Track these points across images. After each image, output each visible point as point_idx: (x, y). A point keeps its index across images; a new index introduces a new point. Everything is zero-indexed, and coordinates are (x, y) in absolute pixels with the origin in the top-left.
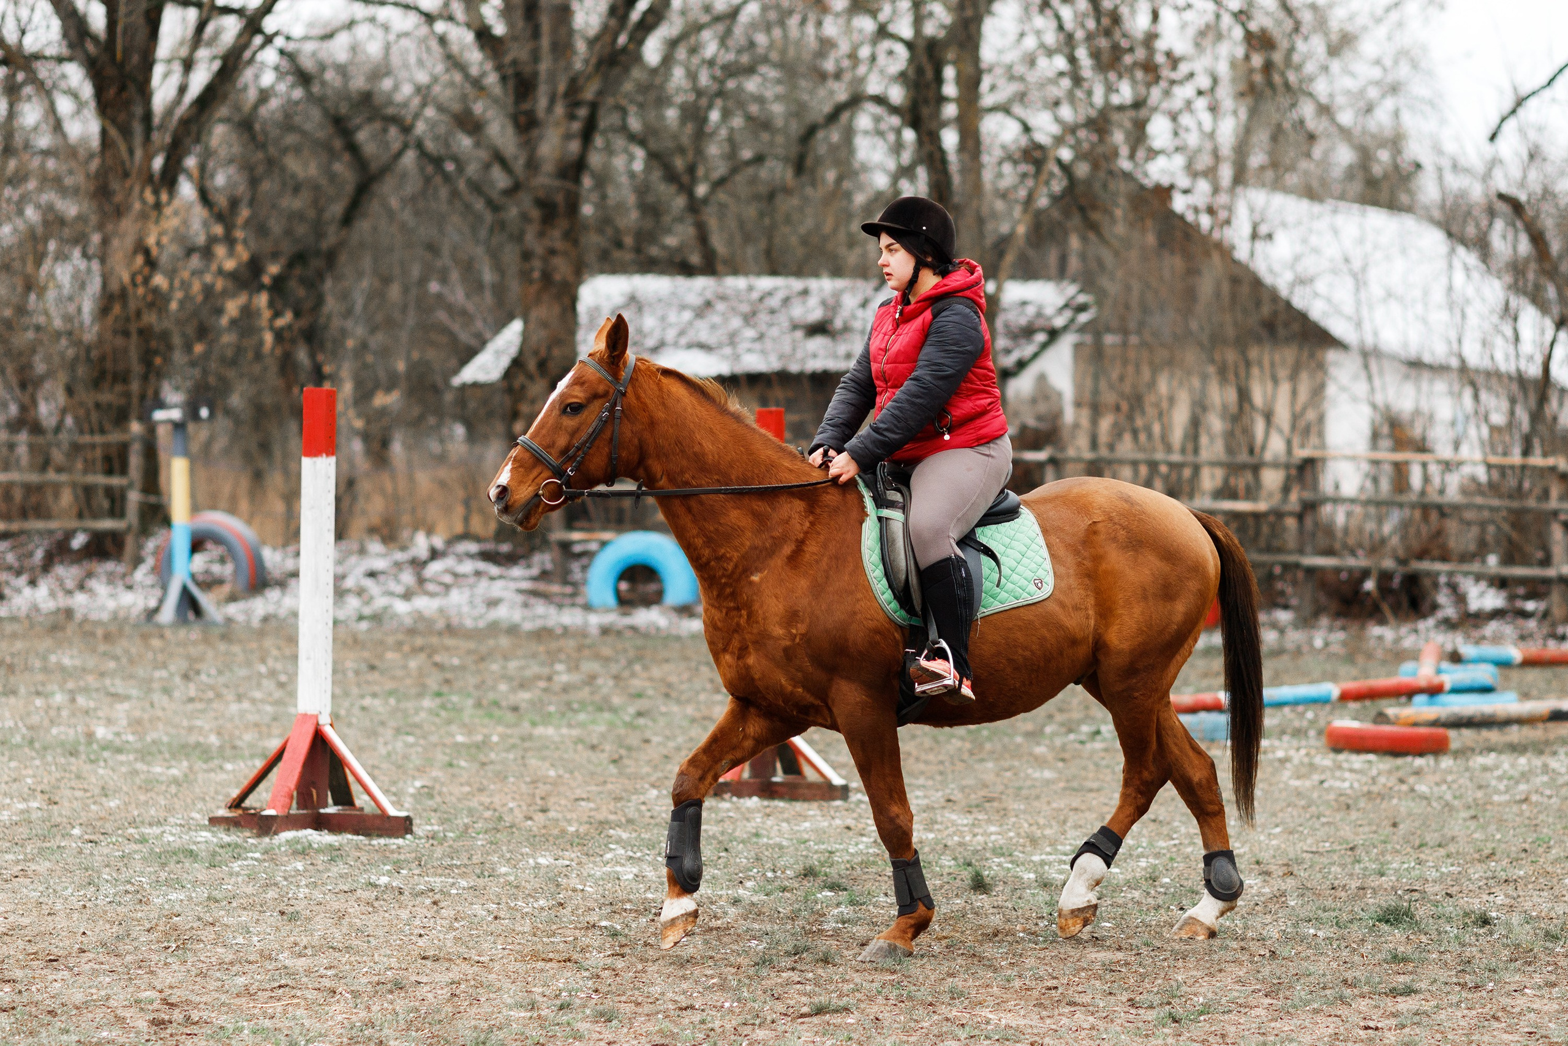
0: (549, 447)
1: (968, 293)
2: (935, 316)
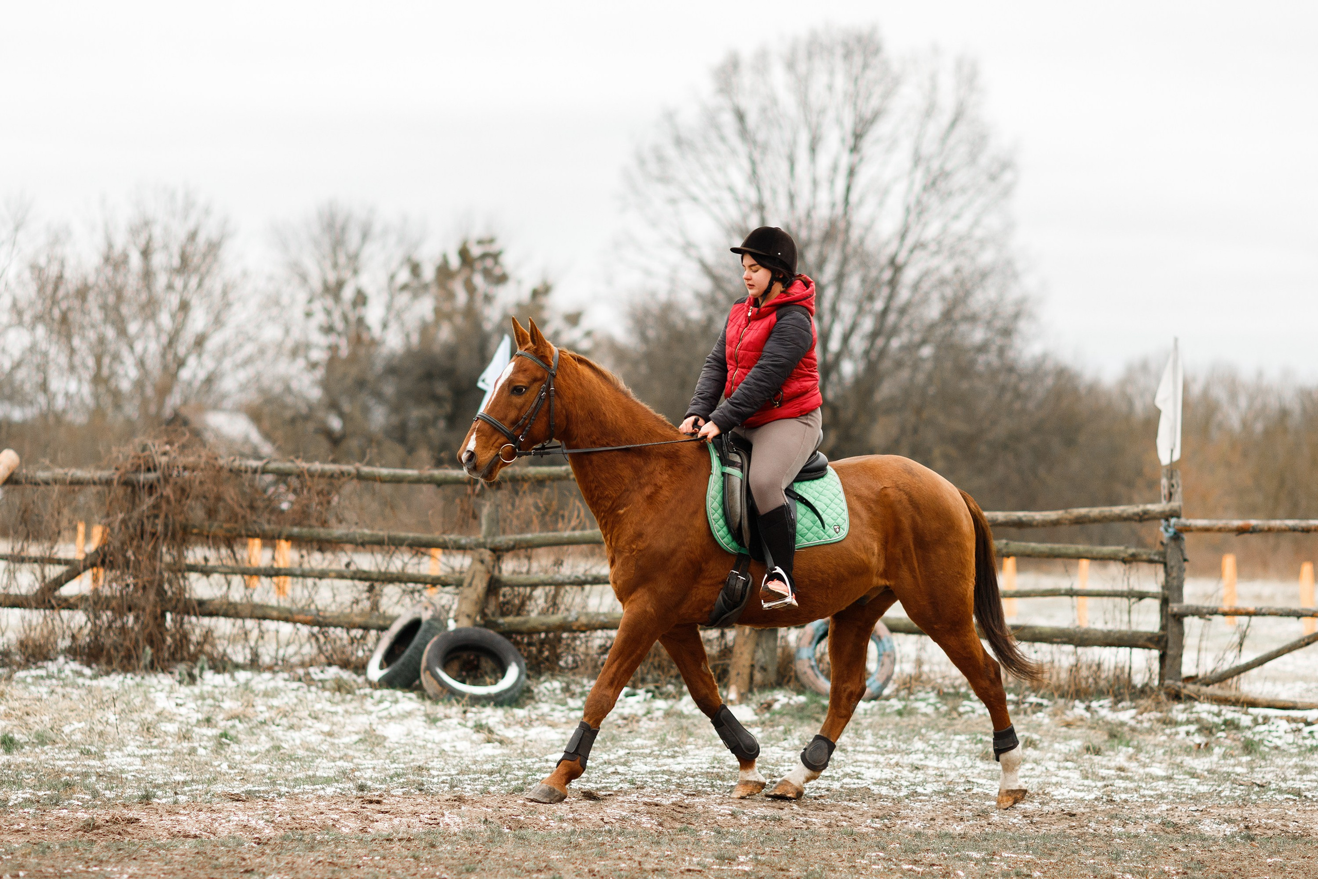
0: (502, 420)
1: (804, 303)
2: (778, 319)
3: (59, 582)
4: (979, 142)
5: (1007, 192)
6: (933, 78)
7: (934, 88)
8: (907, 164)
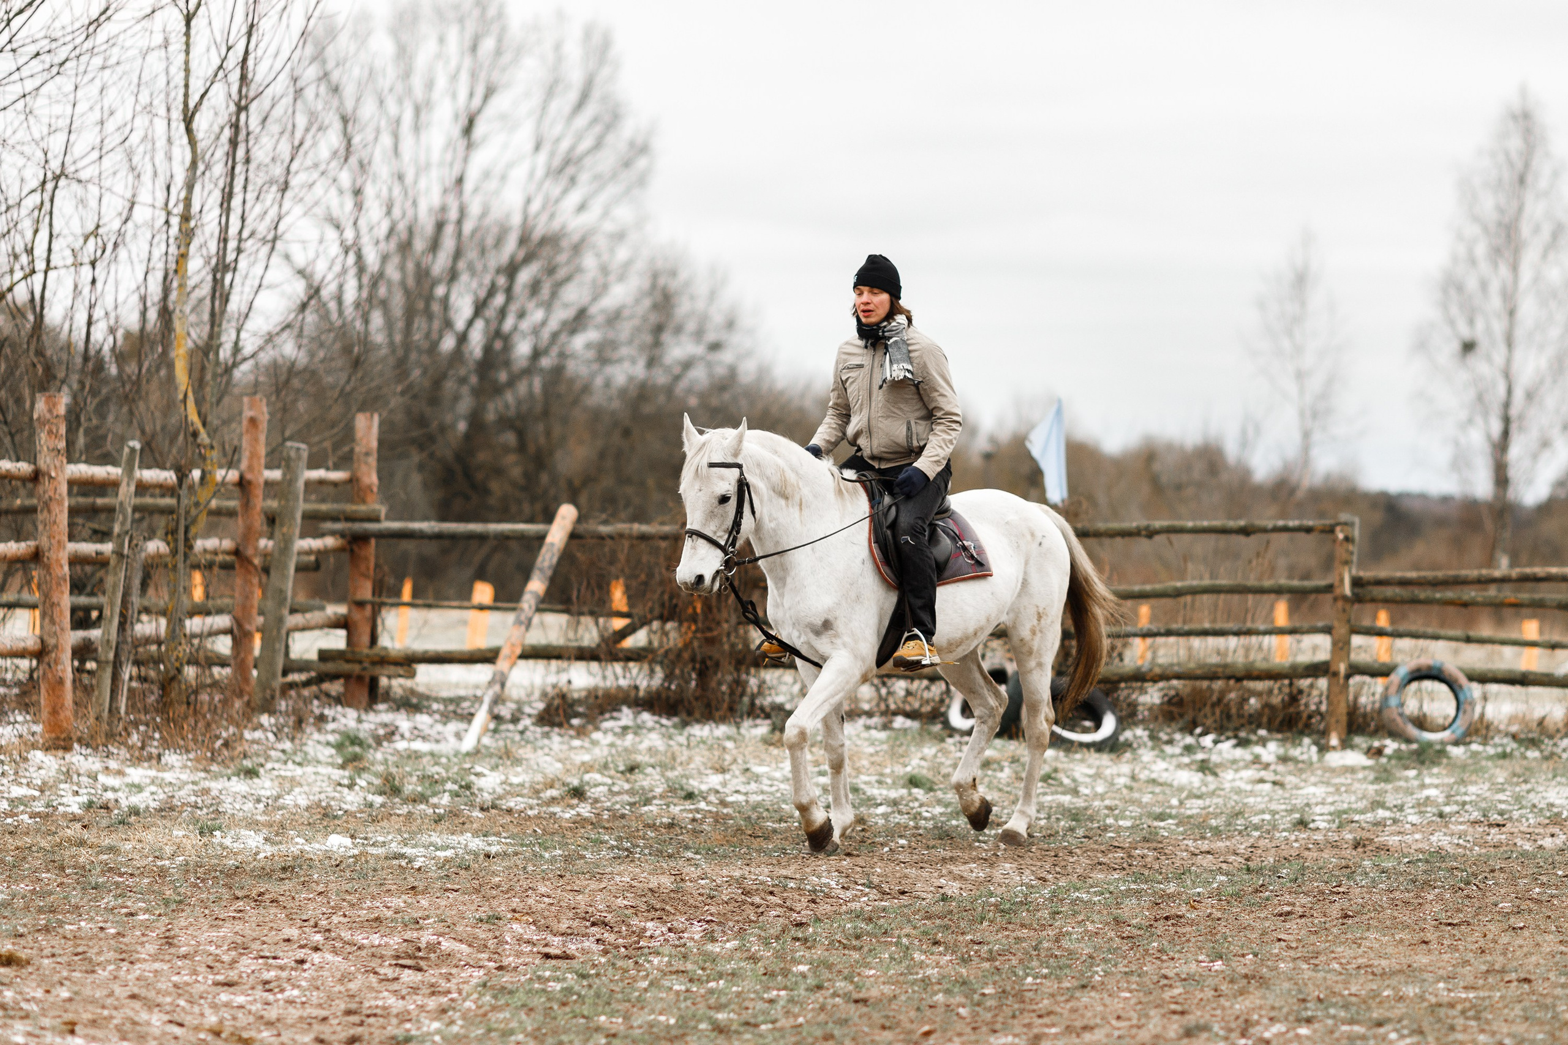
3: (623, 634)
4: (612, 119)
5: (642, 181)
6: (558, 47)
7: (559, 59)
8: (529, 146)
